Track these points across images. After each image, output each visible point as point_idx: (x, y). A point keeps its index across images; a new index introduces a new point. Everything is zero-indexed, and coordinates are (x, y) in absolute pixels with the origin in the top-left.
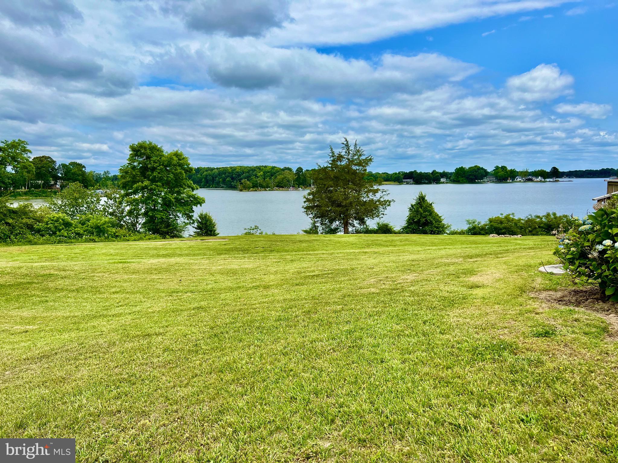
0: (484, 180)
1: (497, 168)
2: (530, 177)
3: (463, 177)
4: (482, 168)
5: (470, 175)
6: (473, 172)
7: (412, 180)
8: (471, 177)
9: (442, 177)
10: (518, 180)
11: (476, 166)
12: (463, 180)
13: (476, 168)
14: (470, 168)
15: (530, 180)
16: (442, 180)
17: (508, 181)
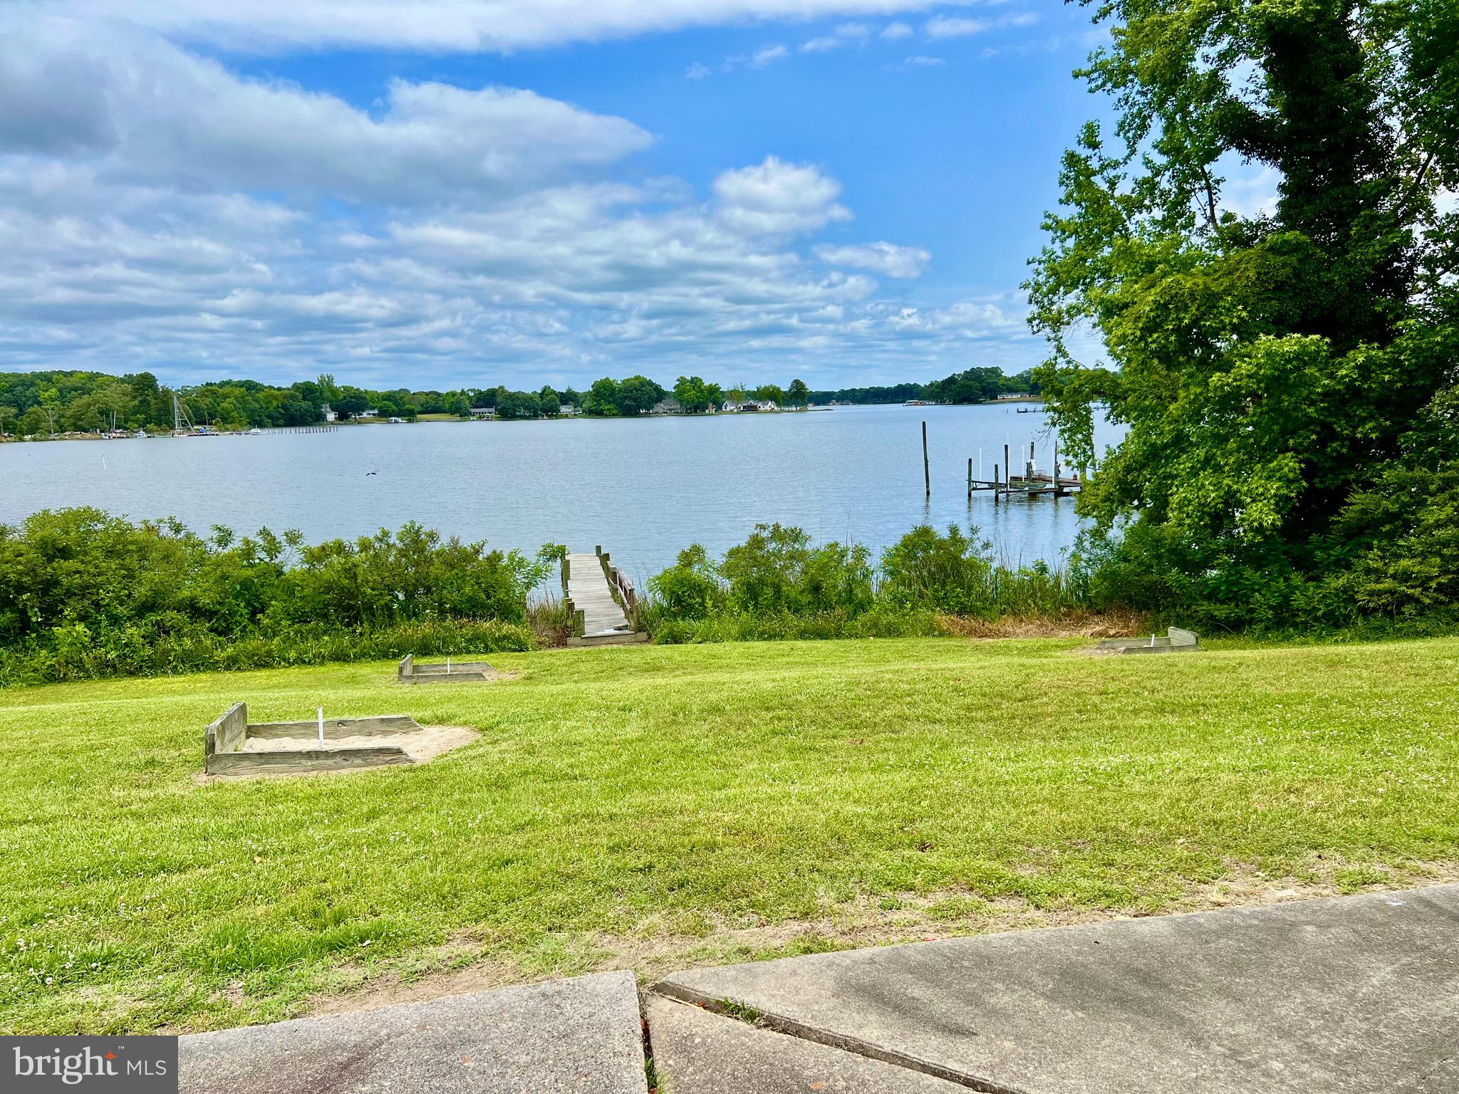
0: (656, 409)
1: (682, 381)
2: (752, 402)
3: (609, 403)
4: (650, 383)
5: (626, 398)
6: (631, 392)
7: (493, 410)
8: (627, 402)
9: (564, 402)
10: (728, 409)
11: (637, 378)
12: (609, 409)
13: (636, 383)
14: (623, 382)
15: (752, 409)
16: (564, 409)
17: (707, 411)
